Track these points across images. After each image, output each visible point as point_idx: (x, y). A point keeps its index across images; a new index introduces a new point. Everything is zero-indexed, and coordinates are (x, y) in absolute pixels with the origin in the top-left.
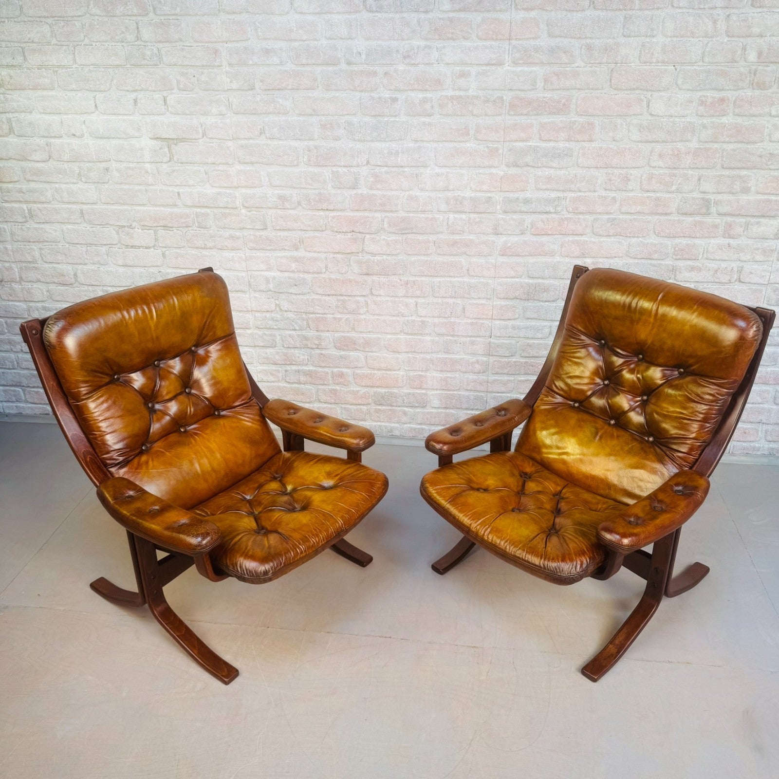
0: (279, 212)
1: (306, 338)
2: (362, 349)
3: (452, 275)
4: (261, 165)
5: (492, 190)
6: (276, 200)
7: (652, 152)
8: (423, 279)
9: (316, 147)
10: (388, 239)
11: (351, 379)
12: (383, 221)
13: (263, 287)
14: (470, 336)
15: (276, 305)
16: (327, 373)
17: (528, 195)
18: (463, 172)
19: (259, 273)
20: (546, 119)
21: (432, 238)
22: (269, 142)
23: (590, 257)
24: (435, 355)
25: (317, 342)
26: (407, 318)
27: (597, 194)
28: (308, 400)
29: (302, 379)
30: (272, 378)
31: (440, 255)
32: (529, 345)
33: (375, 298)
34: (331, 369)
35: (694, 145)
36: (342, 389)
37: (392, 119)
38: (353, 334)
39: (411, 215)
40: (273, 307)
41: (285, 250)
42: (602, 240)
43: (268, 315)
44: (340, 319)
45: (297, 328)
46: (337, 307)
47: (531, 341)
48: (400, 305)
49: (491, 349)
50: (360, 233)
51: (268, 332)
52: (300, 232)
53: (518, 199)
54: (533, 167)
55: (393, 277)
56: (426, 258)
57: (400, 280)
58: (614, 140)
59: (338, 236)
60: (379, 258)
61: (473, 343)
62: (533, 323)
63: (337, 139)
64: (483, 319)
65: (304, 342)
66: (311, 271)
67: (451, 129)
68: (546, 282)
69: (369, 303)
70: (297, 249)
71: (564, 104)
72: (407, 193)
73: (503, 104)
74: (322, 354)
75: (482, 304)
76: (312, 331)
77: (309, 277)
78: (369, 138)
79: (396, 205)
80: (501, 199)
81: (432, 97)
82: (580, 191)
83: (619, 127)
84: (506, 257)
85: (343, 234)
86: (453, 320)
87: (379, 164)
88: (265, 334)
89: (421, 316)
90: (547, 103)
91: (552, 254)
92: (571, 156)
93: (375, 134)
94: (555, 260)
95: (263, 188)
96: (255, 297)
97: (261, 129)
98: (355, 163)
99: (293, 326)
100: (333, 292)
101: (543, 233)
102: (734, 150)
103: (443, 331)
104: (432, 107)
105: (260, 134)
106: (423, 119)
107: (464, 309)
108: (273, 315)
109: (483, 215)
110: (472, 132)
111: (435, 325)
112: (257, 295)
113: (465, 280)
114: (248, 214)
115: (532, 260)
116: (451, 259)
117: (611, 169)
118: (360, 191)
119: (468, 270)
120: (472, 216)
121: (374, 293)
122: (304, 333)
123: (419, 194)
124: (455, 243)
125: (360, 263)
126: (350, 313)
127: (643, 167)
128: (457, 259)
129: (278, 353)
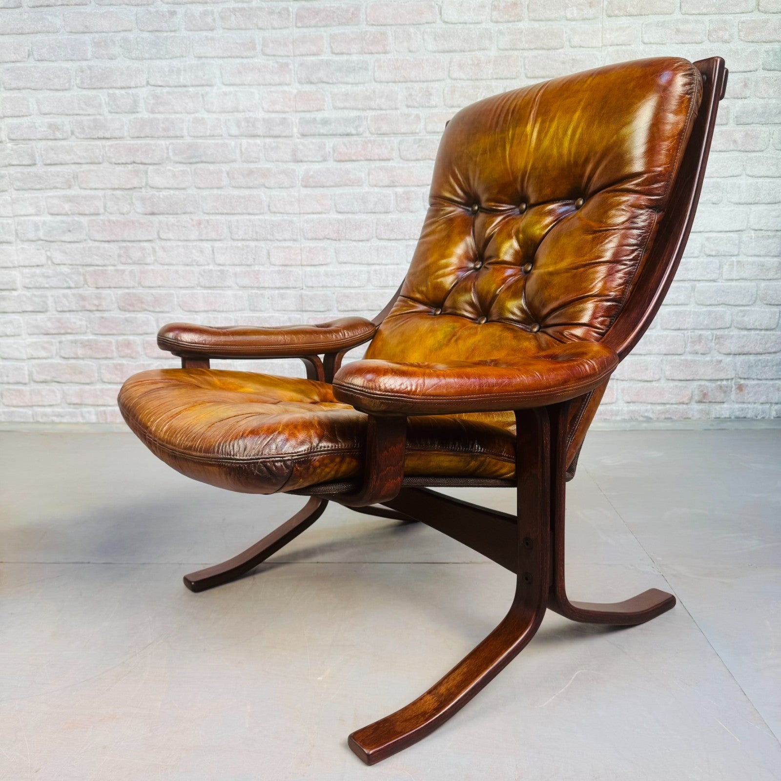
0: (50, 143)
1: (83, 298)
2: (151, 309)
3: (251, 211)
4: (30, 90)
5: (287, 109)
6: (45, 129)
7: (450, 62)
8: (218, 217)
9: (90, 68)
10: (174, 170)
11: (140, 349)
12: (167, 149)
13: (31, 236)
14: (279, 288)
15: (49, 258)
16: (111, 343)
17: (326, 114)
18: (252, 90)
19: (26, 218)
20: (336, 30)
21: (225, 168)
22: (38, 64)
23: (401, 186)
24: (239, 314)
25: (96, 302)
26: (203, 268)
27: (399, 112)
28: (88, 381)
29: (80, 352)
30: (43, 354)
31: (237, 188)
32: (347, 296)
33: (163, 243)
34: (115, 337)
35: (493, 53)
36: (130, 363)
37: (173, 34)
38: (140, 291)
39: (199, 141)
40: (43, 260)
41: (57, 188)
42: (411, 165)
43: (38, 271)
44: (123, 271)
45: (73, 285)
46: (119, 256)
47: (348, 291)
48: (194, 251)
49: (304, 303)
50: (142, 164)
51: (37, 292)
52: (74, 167)
53: (315, 119)
54: (328, 83)
55: (183, 216)
56: (219, 192)
57: (192, 220)
58: (410, 51)
59: (118, 168)
60: (165, 193)
61: (282, 296)
62: (348, 268)
63: (112, 58)
64: (291, 266)
65: (82, 303)
66: (87, 212)
67: (237, 43)
68: (357, 217)
69: (157, 248)
70: (70, 187)
71: (353, 14)
72: (193, 116)
73: (289, 15)
74: (103, 318)
75: (288, 247)
76: (91, 289)
77: (85, 220)
78: (147, 56)
79: (182, 129)
80: (297, 121)
81: (212, 10)
82: (381, 109)
83: (413, 35)
84: (309, 189)
85: (123, 166)
86: (256, 268)
87: (160, 83)
88: (35, 295)
89: (219, 265)
90: (334, 12)
91: (358, 183)
92: (366, 69)
93: (154, 51)
94: (364, 191)
95: (32, 117)
96: (22, 248)
97: (29, 50)
98: (133, 85)
99: (67, 282)
100: (113, 238)
101: (347, 158)
102: (536, 57)
103: (246, 282)
104: (214, 20)
105: (29, 56)
106: (205, 33)
107: (269, 254)
108: (44, 270)
109: (280, 140)
110: (259, 48)
111: (235, 274)
112: (26, 246)
113: (266, 218)
114: (15, 147)
115: (338, 191)
116: (247, 192)
117: (411, 83)
118: (139, 116)
119: (269, 206)
120: (268, 140)
121: (161, 236)
122: (81, 291)
123: (206, 116)
124: (251, 172)
125: (143, 199)
126: (134, 263)
127: (443, 80)
128: (255, 192)
129: (50, 319)
